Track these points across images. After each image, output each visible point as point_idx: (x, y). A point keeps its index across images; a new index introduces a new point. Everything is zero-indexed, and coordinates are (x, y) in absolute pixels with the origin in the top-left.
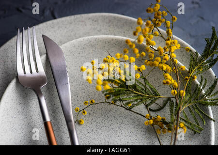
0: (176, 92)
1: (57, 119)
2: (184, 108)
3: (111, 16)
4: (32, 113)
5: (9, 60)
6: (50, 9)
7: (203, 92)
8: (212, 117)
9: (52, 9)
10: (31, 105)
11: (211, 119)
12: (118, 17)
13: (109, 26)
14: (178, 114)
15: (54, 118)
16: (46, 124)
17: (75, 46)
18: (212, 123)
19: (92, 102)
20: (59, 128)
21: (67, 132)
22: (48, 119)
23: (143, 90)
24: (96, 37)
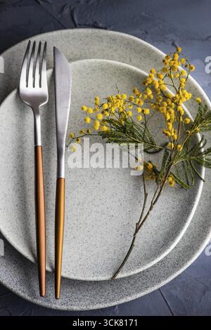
0: (173, 146)
1: (49, 139)
2: (177, 162)
3: (131, 39)
4: (26, 127)
5: (15, 63)
6: (70, 7)
7: (203, 150)
8: (203, 177)
9: (72, 8)
10: (27, 118)
11: (201, 179)
12: (138, 42)
13: (126, 48)
14: (169, 168)
15: (47, 137)
16: (36, 148)
17: (84, 66)
18: (202, 183)
19: (88, 131)
20: (49, 149)
21: (56, 155)
22: (39, 143)
23: (140, 136)
24: (108, 61)
